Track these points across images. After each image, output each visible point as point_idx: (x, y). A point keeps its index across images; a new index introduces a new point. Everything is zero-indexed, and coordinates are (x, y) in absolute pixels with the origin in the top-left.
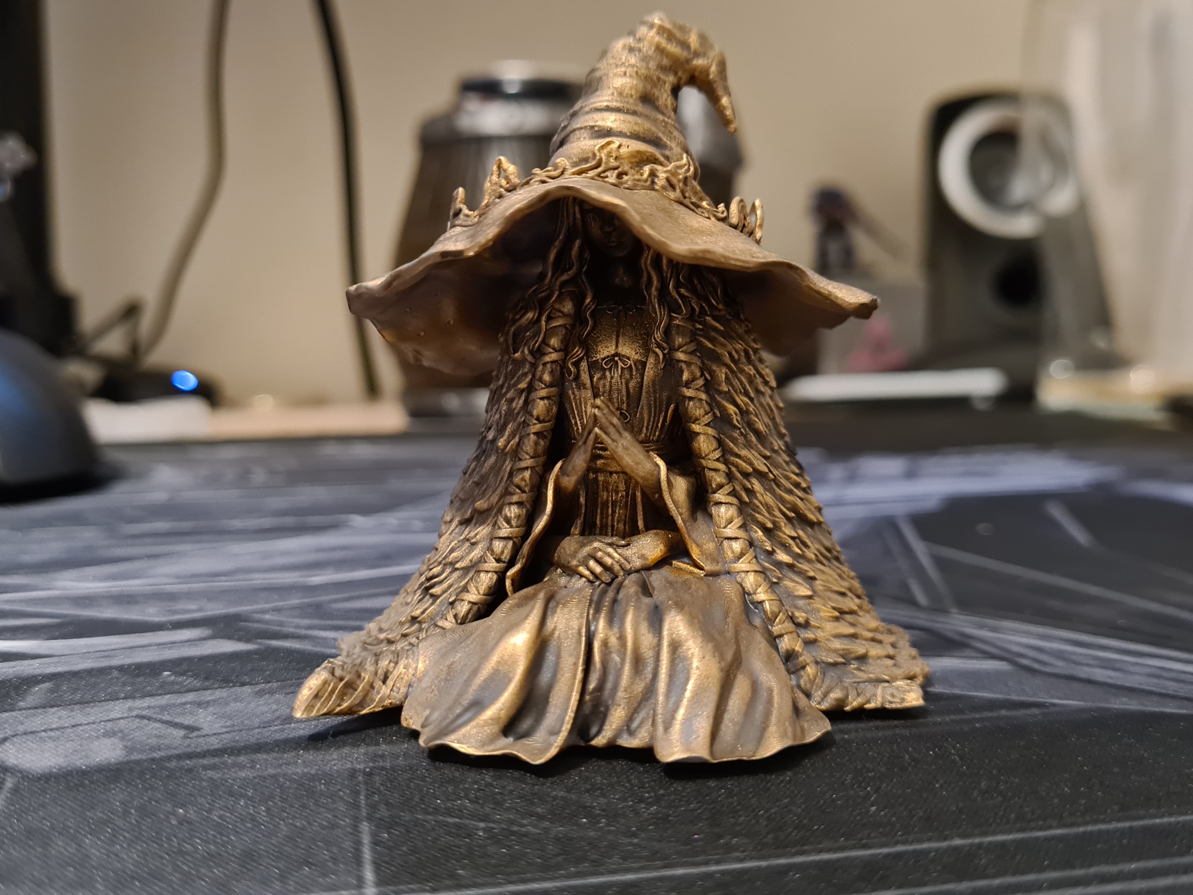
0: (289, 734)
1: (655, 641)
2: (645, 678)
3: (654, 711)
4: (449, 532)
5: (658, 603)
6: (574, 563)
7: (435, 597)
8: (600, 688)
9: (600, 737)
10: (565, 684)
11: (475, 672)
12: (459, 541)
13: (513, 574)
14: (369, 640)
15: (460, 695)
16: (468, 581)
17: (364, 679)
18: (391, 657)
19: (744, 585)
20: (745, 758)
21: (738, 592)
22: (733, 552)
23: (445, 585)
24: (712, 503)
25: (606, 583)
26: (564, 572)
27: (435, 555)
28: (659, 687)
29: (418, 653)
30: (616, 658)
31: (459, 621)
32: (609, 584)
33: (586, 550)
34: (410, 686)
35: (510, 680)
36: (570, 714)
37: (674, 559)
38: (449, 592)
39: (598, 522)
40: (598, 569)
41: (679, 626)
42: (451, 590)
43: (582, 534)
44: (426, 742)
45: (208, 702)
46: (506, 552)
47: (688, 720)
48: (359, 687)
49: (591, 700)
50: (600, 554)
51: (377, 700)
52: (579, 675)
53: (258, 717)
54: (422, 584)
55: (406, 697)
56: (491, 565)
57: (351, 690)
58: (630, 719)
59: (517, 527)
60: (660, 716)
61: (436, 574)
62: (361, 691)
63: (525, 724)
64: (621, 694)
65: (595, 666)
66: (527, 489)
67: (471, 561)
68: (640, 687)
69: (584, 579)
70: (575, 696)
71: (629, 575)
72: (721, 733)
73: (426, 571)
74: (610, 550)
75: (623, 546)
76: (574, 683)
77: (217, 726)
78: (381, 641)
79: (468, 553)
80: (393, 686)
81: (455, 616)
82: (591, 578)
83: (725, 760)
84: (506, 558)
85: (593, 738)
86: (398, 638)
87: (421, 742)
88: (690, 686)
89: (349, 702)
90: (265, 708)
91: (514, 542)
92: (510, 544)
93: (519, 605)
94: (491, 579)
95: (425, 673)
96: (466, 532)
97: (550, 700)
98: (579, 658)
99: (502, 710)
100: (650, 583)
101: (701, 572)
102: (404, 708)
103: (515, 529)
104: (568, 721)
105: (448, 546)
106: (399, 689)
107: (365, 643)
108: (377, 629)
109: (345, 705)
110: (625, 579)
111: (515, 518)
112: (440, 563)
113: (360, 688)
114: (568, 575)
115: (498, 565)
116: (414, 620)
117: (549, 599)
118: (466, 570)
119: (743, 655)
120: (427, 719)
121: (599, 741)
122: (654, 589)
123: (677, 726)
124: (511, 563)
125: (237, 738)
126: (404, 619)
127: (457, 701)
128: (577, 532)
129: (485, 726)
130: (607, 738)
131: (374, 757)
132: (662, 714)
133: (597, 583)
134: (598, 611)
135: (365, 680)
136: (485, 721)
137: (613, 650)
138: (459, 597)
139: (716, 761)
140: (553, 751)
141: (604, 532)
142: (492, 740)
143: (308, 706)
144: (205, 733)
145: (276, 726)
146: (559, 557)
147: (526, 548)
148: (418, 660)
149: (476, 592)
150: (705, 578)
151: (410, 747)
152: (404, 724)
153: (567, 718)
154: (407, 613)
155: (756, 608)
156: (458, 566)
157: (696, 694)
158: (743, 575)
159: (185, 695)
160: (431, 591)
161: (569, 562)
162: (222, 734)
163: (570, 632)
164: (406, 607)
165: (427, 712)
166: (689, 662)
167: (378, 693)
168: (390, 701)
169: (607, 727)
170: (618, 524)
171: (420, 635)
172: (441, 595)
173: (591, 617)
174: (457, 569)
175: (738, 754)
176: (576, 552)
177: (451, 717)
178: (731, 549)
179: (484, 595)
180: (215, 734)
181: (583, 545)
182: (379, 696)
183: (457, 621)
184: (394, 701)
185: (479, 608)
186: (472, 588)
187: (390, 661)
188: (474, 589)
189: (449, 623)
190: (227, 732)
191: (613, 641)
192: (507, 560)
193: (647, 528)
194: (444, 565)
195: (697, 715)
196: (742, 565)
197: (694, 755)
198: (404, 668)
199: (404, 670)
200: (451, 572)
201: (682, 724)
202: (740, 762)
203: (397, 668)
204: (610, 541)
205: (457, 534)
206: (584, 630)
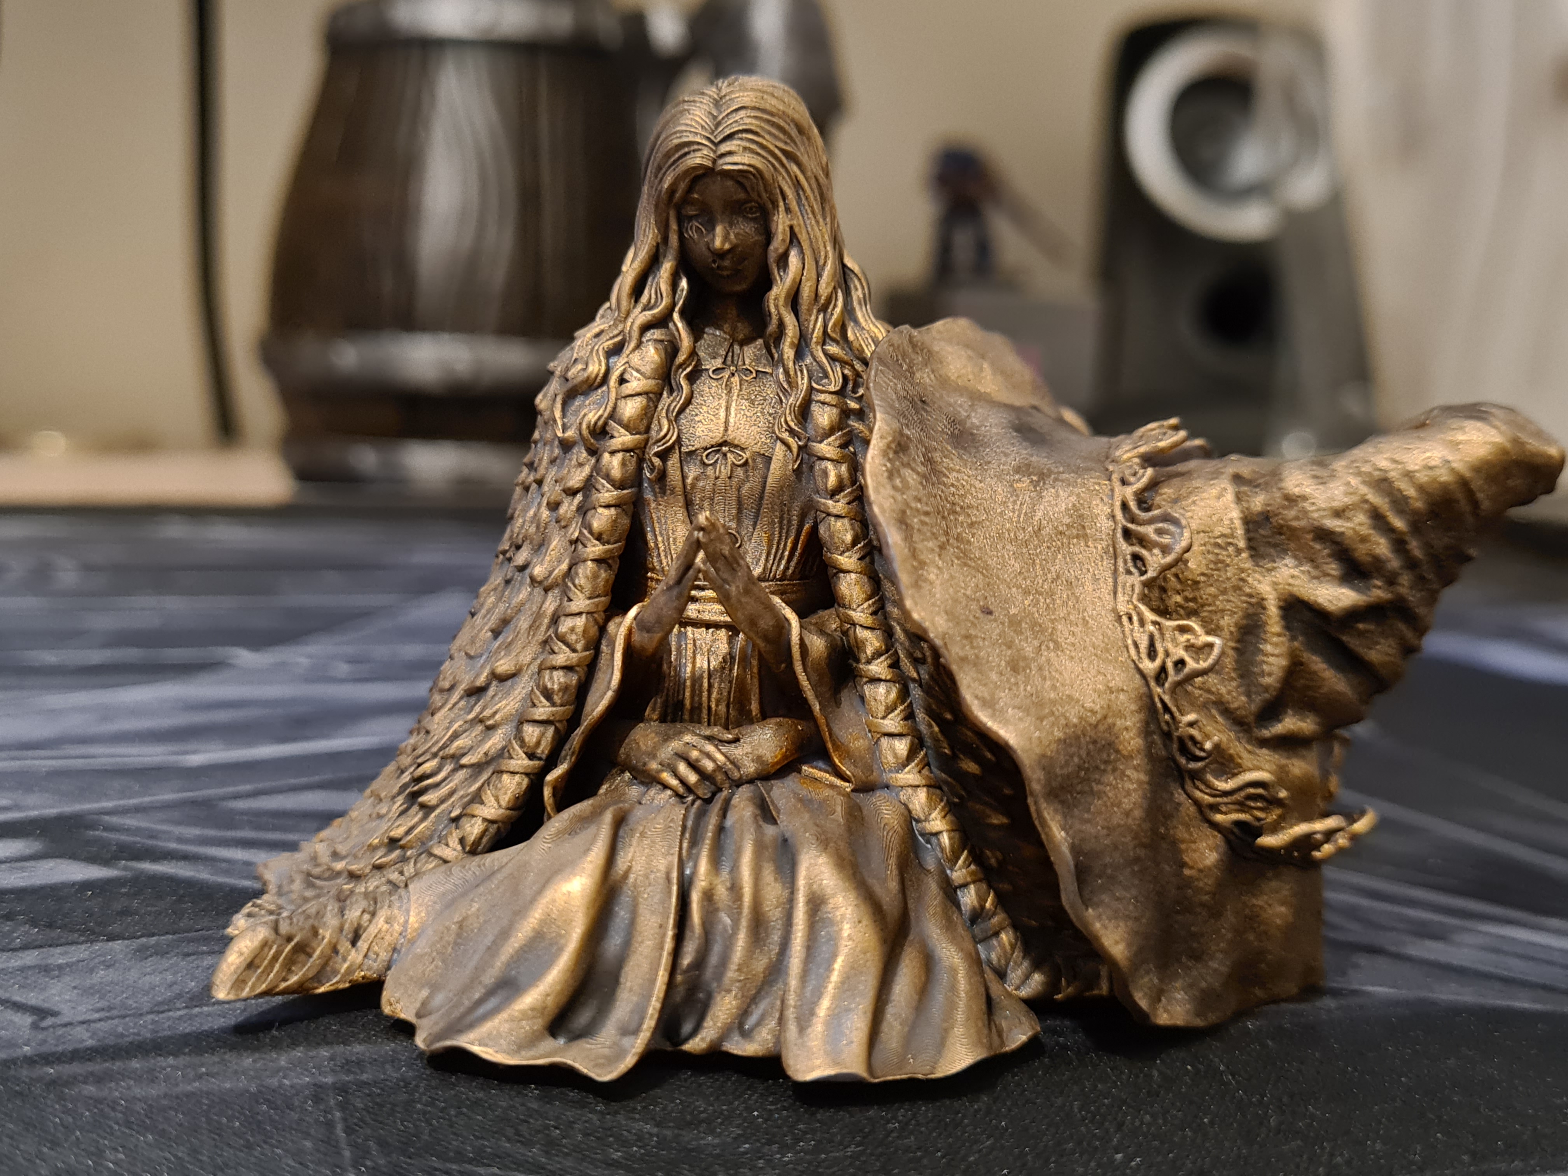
0: (201, 1024)
1: (786, 893)
2: (770, 951)
3: (783, 1002)
4: (449, 706)
5: (787, 835)
6: (654, 766)
7: (427, 809)
8: (700, 963)
9: (697, 1039)
10: (646, 957)
11: (505, 934)
12: (466, 722)
13: (556, 780)
14: (317, 871)
15: (480, 969)
16: (483, 785)
17: (323, 938)
18: (363, 904)
19: (911, 806)
20: (920, 1076)
21: (903, 819)
22: (895, 755)
23: (444, 790)
24: (865, 680)
25: (703, 800)
26: (635, 778)
27: (426, 741)
28: (791, 965)
29: (409, 899)
30: (726, 919)
31: (468, 848)
32: (708, 801)
33: (675, 745)
34: (394, 950)
35: (561, 950)
36: (655, 1004)
37: (805, 763)
38: (450, 802)
39: (687, 702)
40: (692, 778)
41: (822, 872)
42: (452, 799)
43: (663, 719)
44: (430, 1040)
45: (60, 967)
46: (543, 743)
47: (836, 1017)
48: (314, 951)
49: (684, 982)
50: (695, 754)
51: (343, 971)
52: (669, 945)
53: (147, 993)
54: (405, 787)
55: (388, 968)
56: (519, 762)
57: (302, 957)
58: (744, 1013)
59: (561, 705)
60: (792, 1009)
61: (428, 771)
62: (319, 958)
63: (583, 1018)
64: (731, 974)
65: (693, 932)
66: (579, 647)
67: (486, 754)
68: (761, 964)
69: (669, 792)
70: (662, 977)
71: (738, 786)
72: (883, 1036)
73: (411, 766)
74: (710, 748)
75: (729, 742)
76: (661, 955)
77: (82, 1008)
78: (339, 874)
79: (482, 742)
80: (368, 949)
81: (462, 841)
82: (681, 790)
83: (890, 1078)
84: (543, 752)
85: (686, 1040)
86: (367, 870)
87: (420, 1041)
88: (838, 964)
89: (301, 974)
90: (157, 979)
91: (556, 728)
92: (551, 731)
93: (571, 831)
94: (519, 784)
95: (420, 932)
96: (477, 709)
97: (622, 980)
98: (668, 917)
99: (548, 995)
100: (772, 802)
101: (847, 784)
102: (385, 986)
103: (558, 709)
104: (652, 1015)
105: (448, 728)
106: (378, 955)
107: (309, 874)
108: (328, 853)
109: (294, 979)
110: (733, 794)
111: (559, 690)
112: (435, 755)
113: (318, 952)
114: (642, 783)
115: (531, 763)
116: (393, 843)
117: (620, 822)
118: (478, 768)
119: (912, 915)
120: (424, 1004)
121: (696, 1044)
122: (778, 812)
123: (818, 1027)
124: (551, 762)
125: (120, 1029)
126: (377, 841)
127: (474, 979)
128: (655, 717)
129: (522, 1020)
130: (708, 1039)
131: (348, 1065)
132: (795, 1007)
133: (690, 798)
134: (695, 843)
135: (326, 941)
136: (524, 1013)
137: (720, 905)
138: (468, 811)
139: (877, 1081)
140: (629, 1061)
141: (695, 717)
142: (532, 1041)
143: (237, 980)
144: (66, 1020)
145: (179, 1009)
146: (628, 756)
147: (577, 737)
148: (408, 911)
149: (496, 805)
150: (853, 795)
151: (399, 1048)
152: (387, 1010)
153: (650, 1011)
154: (382, 831)
155: (928, 842)
156: (464, 761)
157: (848, 978)
158: (910, 790)
159: (20, 954)
160: (422, 799)
161: (645, 764)
162: (94, 1021)
163: (652, 876)
164: (378, 822)
165: (425, 993)
166: (835, 928)
167: (345, 959)
168: (362, 973)
169: (708, 1023)
170: (717, 706)
171: (405, 869)
172: (437, 806)
173: (684, 852)
174: (463, 767)
175: (909, 1068)
176: (656, 748)
177: (467, 1003)
178: (892, 749)
179: (508, 809)
180: (83, 1023)
181: (667, 739)
182: (346, 966)
183: (464, 848)
184: (369, 974)
185: (499, 828)
186: (488, 796)
187: (363, 912)
188: (492, 799)
189: (451, 850)
190: (100, 1020)
191: (722, 892)
192: (544, 756)
193: (764, 716)
194: (442, 758)
195: (848, 1010)
196: (908, 776)
197: (845, 1071)
198: (387, 923)
199: (386, 926)
200: (454, 771)
201: (828, 1024)
202: (912, 1083)
203: (374, 921)
204: (708, 732)
205: (460, 709)
206: (675, 875)
